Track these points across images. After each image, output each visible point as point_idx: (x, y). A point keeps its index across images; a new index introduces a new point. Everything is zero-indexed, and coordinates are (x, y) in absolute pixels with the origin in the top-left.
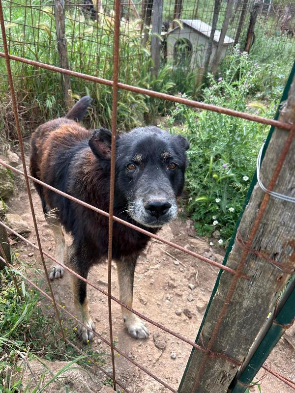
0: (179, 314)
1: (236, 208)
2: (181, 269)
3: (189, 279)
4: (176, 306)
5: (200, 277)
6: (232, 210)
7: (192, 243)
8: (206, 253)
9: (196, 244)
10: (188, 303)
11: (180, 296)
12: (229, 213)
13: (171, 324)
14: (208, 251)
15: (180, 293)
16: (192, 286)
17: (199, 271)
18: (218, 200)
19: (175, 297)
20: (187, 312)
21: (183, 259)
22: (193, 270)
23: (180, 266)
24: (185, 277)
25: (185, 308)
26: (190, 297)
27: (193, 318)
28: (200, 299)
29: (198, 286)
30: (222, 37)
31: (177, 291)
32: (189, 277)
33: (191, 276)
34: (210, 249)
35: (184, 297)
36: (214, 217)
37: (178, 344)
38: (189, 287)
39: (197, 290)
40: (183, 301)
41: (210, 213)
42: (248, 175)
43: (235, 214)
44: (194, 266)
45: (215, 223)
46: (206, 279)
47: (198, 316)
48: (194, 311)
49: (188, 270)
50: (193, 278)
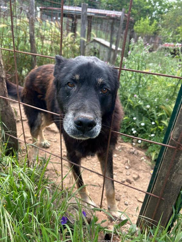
0: (124, 182)
1: (145, 123)
2: (119, 159)
3: (124, 164)
4: (121, 178)
5: (131, 162)
6: (143, 124)
7: (122, 145)
8: (131, 150)
9: (124, 145)
10: (127, 176)
11: (122, 172)
12: (141, 126)
13: (120, 187)
14: (132, 149)
15: (121, 171)
16: (127, 167)
17: (130, 159)
18: (135, 118)
19: (119, 174)
20: (128, 181)
21: (119, 153)
22: (126, 159)
23: (117, 157)
24: (122, 163)
25: (126, 179)
26: (128, 173)
27: (132, 184)
28: (134, 173)
29: (131, 167)
31: (120, 170)
32: (124, 163)
33: (126, 162)
34: (133, 148)
35: (124, 173)
36: (133, 129)
37: (127, 197)
38: (126, 168)
39: (131, 170)
40: (124, 176)
41: (130, 128)
42: (149, 105)
43: (145, 126)
44: (126, 157)
45: (134, 132)
46: (135, 164)
47: (135, 182)
48: (132, 180)
49: (123, 159)
50: (127, 163)
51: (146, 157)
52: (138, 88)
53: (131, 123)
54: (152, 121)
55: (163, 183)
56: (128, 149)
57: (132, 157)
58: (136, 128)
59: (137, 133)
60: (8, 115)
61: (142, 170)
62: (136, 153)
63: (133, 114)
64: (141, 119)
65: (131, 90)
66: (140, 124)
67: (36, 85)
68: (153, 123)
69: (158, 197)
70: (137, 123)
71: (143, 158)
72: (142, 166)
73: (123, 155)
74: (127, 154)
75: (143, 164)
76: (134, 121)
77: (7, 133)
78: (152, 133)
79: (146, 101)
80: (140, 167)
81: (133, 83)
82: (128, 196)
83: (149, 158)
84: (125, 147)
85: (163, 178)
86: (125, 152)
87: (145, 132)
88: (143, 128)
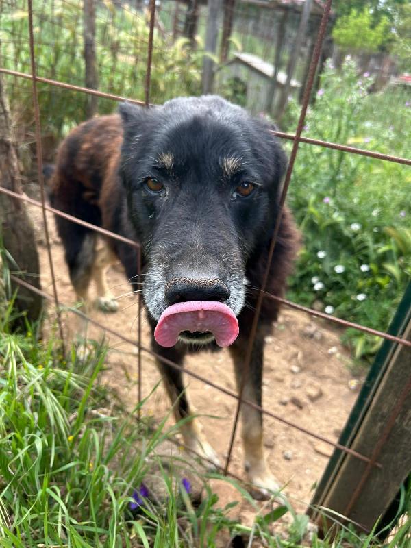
0: (284, 404)
1: (346, 265)
2: (277, 348)
3: (289, 361)
4: (278, 395)
5: (305, 357)
6: (339, 269)
7: (286, 316)
8: (308, 328)
9: (291, 317)
10: (293, 391)
11: (281, 381)
12: (335, 274)
14: (310, 325)
15: (281, 377)
16: (295, 369)
17: (302, 351)
18: (321, 255)
19: (275, 383)
20: (295, 402)
21: (278, 335)
22: (293, 349)
23: (274, 344)
24: (284, 358)
25: (291, 396)
26: (297, 383)
27: (304, 409)
28: (311, 385)
29: (304, 369)
30: (289, 80)
31: (277, 374)
32: (289, 358)
33: (292, 357)
34: (312, 324)
35: (287, 383)
36: (314, 280)
37: (290, 440)
38: (292, 372)
39: (303, 375)
40: (286, 388)
41: (308, 275)
42: (358, 222)
43: (344, 275)
44: (294, 343)
45: (318, 286)
46: (313, 361)
47: (311, 406)
48: (305, 400)
49: (287, 348)
50: (294, 360)
51: (340, 347)
52: (334, 182)
53: (311, 265)
54: (361, 263)
55: (382, 428)
56: (301, 326)
57: (307, 345)
58: (324, 276)
59: (325, 290)
60: (20, 233)
61: (328, 377)
62: (318, 336)
63: (319, 244)
64: (335, 256)
65: (318, 186)
66: (332, 268)
67: (80, 166)
68: (364, 268)
69: (366, 459)
70: (327, 267)
71: (333, 349)
72: (330, 368)
73: (288, 340)
74: (297, 337)
75: (332, 364)
76: (320, 261)
77: (15, 275)
78: (359, 292)
79: (352, 214)
80: (326, 371)
81: (325, 168)
82: (293, 438)
83: (348, 349)
84: (292, 319)
85: (383, 417)
86: (293, 334)
87: (342, 288)
88: (338, 279)
